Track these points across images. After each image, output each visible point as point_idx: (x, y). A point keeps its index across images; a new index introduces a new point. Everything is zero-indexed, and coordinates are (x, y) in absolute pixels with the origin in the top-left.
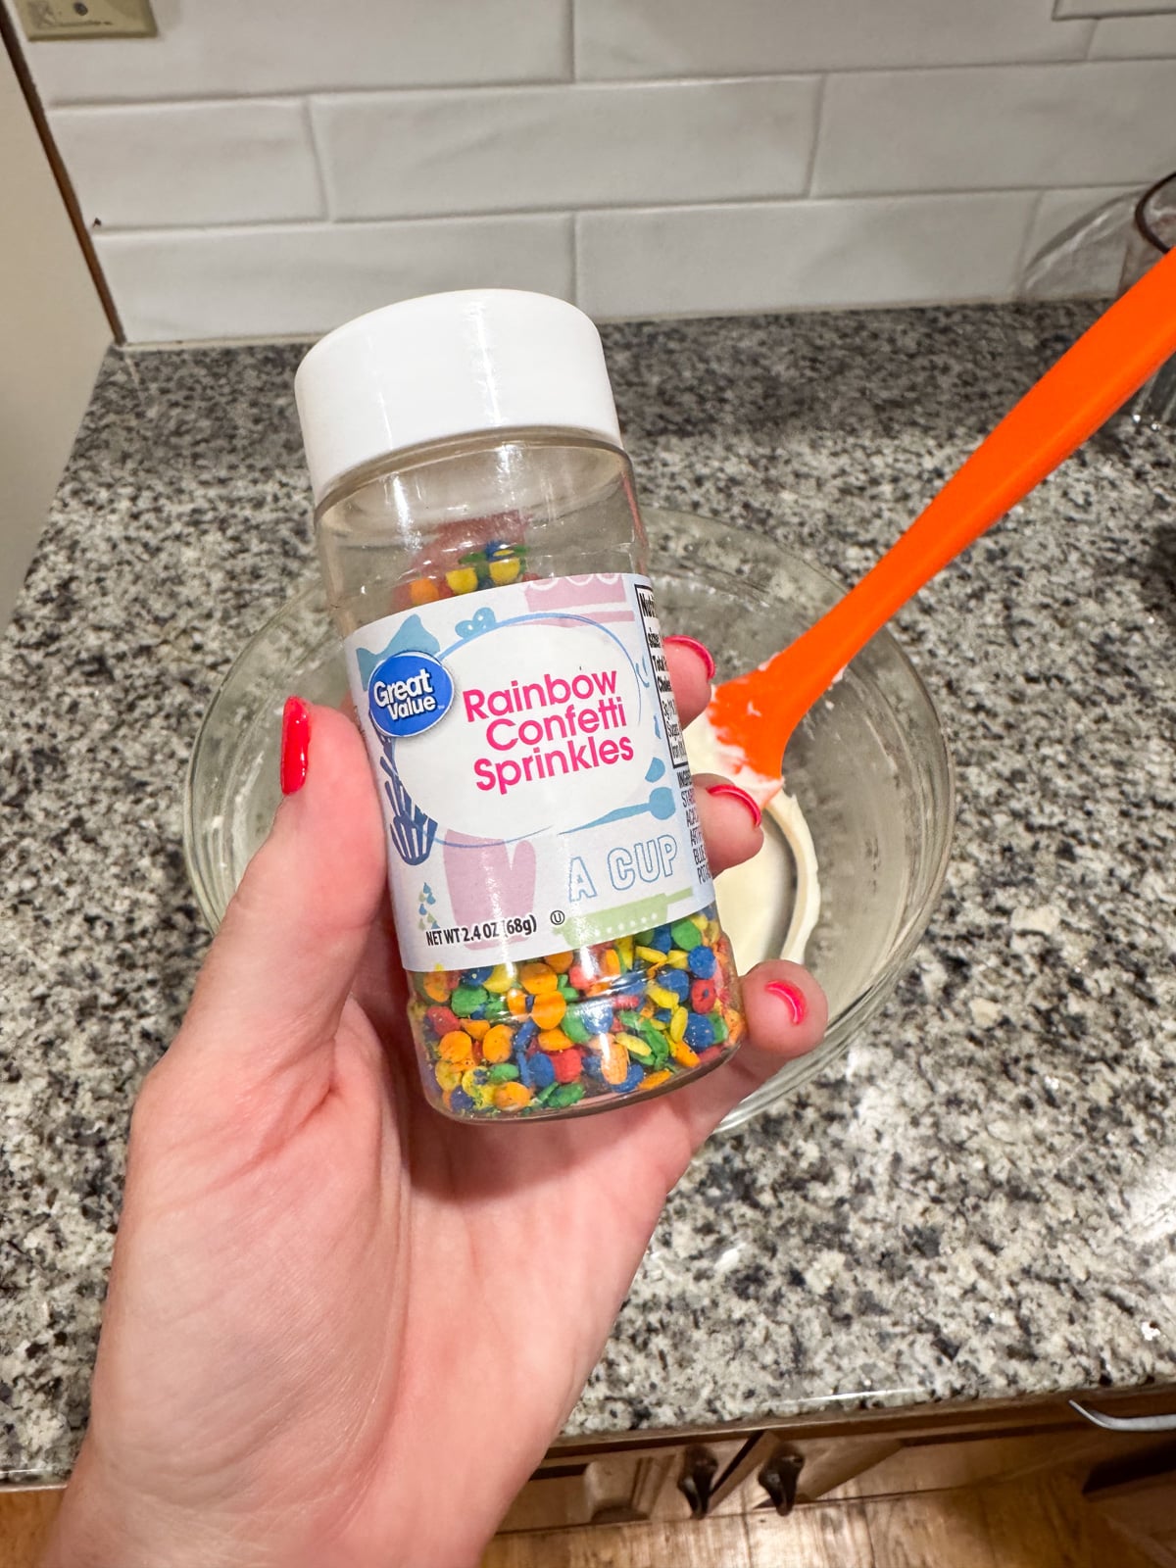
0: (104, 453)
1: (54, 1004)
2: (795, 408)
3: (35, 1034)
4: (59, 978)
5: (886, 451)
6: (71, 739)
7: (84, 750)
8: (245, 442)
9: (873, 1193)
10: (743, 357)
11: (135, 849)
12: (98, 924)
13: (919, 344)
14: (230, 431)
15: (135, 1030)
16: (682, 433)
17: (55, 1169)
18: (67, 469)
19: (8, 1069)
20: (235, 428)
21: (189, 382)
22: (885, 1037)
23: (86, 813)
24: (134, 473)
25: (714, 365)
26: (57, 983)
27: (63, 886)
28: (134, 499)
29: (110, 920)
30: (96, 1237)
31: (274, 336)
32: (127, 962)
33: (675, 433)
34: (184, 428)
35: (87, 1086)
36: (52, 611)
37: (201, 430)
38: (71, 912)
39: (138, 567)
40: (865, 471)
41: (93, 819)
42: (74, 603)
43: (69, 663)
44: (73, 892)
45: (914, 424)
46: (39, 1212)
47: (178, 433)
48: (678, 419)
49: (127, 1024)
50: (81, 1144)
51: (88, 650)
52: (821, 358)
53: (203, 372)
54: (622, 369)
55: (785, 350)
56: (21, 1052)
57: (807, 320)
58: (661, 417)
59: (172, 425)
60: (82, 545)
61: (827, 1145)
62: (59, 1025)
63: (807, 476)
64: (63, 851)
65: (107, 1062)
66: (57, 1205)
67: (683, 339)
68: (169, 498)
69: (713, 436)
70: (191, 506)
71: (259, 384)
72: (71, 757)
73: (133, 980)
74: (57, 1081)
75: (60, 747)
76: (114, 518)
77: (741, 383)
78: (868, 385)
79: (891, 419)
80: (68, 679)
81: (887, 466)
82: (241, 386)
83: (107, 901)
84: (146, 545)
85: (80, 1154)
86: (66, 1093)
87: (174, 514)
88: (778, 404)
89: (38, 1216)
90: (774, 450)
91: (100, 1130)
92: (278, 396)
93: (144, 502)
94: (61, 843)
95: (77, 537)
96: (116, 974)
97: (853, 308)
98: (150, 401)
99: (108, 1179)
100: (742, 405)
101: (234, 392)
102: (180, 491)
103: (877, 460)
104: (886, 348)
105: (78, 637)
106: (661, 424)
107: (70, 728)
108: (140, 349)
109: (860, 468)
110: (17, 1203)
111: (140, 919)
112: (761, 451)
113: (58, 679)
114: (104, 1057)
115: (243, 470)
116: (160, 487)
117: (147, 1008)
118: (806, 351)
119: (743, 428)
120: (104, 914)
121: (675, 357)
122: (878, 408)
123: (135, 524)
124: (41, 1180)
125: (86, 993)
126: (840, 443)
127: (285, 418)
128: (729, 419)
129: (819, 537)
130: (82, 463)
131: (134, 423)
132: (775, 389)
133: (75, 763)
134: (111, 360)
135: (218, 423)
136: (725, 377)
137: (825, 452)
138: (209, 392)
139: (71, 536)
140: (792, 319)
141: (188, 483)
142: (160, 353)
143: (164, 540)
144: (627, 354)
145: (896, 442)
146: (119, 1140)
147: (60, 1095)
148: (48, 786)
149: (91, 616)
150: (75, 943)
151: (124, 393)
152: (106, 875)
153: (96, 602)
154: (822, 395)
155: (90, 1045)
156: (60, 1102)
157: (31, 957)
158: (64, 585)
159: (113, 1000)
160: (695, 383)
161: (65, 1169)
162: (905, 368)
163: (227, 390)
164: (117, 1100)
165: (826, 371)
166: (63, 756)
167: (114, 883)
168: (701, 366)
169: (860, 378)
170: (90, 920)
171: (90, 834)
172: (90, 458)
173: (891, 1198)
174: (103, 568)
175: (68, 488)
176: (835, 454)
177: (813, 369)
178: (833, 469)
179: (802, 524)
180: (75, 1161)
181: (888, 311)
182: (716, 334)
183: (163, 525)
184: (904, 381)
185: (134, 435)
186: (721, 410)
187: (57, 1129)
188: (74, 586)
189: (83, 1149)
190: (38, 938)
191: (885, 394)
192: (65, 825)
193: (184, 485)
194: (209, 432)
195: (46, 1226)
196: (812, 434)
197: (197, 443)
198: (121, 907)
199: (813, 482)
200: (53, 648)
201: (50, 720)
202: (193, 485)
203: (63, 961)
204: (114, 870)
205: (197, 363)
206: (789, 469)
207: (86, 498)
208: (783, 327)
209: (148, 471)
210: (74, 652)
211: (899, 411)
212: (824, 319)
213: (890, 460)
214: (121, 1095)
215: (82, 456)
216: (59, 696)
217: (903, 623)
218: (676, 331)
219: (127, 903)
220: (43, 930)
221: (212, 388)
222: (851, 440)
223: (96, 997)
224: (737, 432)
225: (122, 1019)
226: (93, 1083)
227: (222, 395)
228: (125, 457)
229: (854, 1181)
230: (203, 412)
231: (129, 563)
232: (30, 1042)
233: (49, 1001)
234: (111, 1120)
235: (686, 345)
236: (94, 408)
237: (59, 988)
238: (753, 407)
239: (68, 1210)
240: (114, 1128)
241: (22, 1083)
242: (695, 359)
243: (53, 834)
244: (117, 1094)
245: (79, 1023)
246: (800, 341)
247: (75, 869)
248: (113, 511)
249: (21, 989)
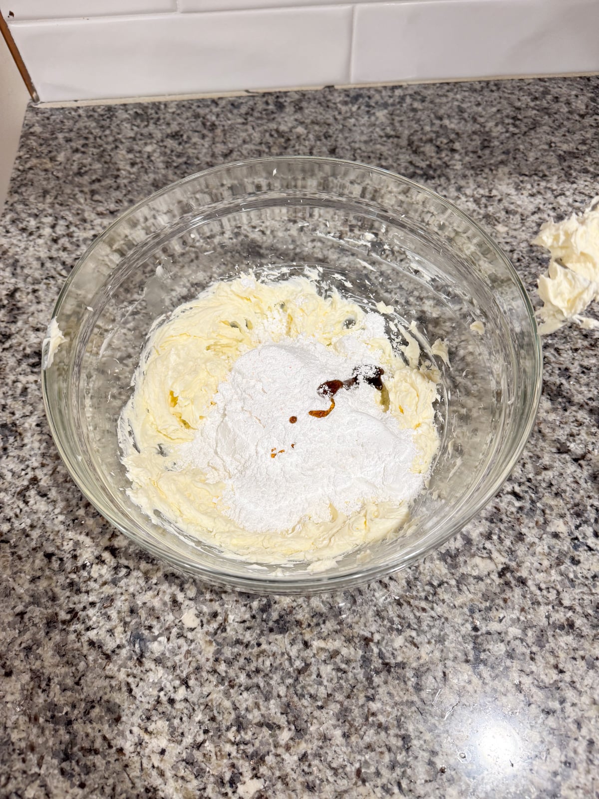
0: (31, 189)
1: (29, 619)
2: (503, 157)
3: (19, 642)
4: (32, 600)
5: (568, 193)
6: (25, 416)
7: (34, 424)
8: (126, 181)
9: (576, 768)
10: (466, 115)
11: (74, 502)
12: (54, 558)
13: (587, 107)
14: (115, 173)
15: (84, 639)
16: (427, 177)
17: (40, 741)
18: (6, 202)
19: (3, 666)
20: (118, 170)
21: (84, 132)
22: (582, 653)
23: (39, 474)
24: (52, 205)
25: (446, 122)
26: (30, 603)
27: (28, 529)
28: (53, 227)
29: (61, 556)
30: (71, 791)
31: (140, 97)
32: (75, 588)
33: (422, 176)
34: (84, 169)
35: (56, 680)
36: (4, 315)
37: (95, 170)
38: (34, 549)
39: (60, 280)
40: (554, 209)
41: (44, 478)
42: (19, 309)
43: (19, 357)
44: (35, 534)
45: (586, 171)
46: (33, 772)
47: (79, 174)
48: (423, 165)
49: (79, 635)
50: (56, 723)
51: (30, 346)
52: (520, 117)
53: (94, 124)
54: (382, 123)
55: (494, 109)
56: (11, 654)
57: (509, 86)
58: (411, 163)
59: (75, 167)
60: (21, 264)
61: (545, 733)
62: (34, 634)
63: (515, 213)
64: (26, 503)
65: (67, 662)
66: (44, 767)
67: (423, 100)
68: (76, 226)
69: (448, 179)
70: (93, 232)
71: (132, 134)
72: (25, 430)
73: (80, 602)
74: (36, 676)
75: (17, 422)
76: (40, 241)
77: (465, 136)
78: (553, 139)
79: (570, 167)
80: (19, 370)
81: (569, 205)
82: (120, 136)
83: (58, 542)
84: (64, 263)
85: (56, 731)
86: (43, 685)
87: (81, 239)
88: (492, 153)
89: (32, 775)
90: (490, 191)
91: (67, 713)
92: (146, 144)
93: (60, 230)
94: (25, 496)
95: (17, 257)
96: (68, 597)
97: (542, 77)
98: (59, 148)
99: (75, 749)
100: (466, 154)
101: (116, 140)
102: (85, 221)
103: (561, 200)
104: (565, 109)
105: (23, 337)
106: (411, 169)
107: (23, 408)
108: (49, 106)
109: (551, 206)
110: (19, 765)
111: (81, 555)
112: (481, 191)
113: (13, 369)
114: (65, 659)
115: (126, 204)
116: (70, 218)
117: (91, 623)
118: (509, 111)
119: (469, 173)
120: (56, 552)
121: (420, 113)
122: (561, 158)
123: (55, 246)
124: (32, 748)
125: (50, 611)
126: (535, 185)
127: (152, 161)
128: (458, 167)
129: (525, 261)
130: (16, 197)
131: (49, 165)
132: (490, 141)
133: (29, 434)
134: (30, 115)
135: (106, 166)
136: (453, 130)
137: (526, 193)
138: (98, 140)
139: (13, 257)
140: (498, 85)
141: (89, 215)
142: (63, 108)
143: (76, 259)
144: (385, 111)
145: (575, 186)
146: (80, 721)
147: (39, 687)
148: (13, 452)
149: (30, 319)
150: (39, 573)
151: (41, 141)
152: (56, 521)
153: (33, 308)
154: (521, 147)
155: (55, 651)
156: (40, 691)
157: (12, 583)
158: (11, 295)
159: (68, 617)
160: (434, 135)
161: (47, 741)
162: (578, 126)
163: (111, 139)
164: (77, 691)
165: (524, 129)
166: (20, 430)
167: (62, 527)
168: (437, 122)
169: (548, 134)
170: (49, 556)
171: (44, 490)
172: (21, 194)
173: (588, 772)
174: (36, 282)
175: (8, 217)
176: (532, 195)
177: (515, 126)
178: (531, 208)
179: (512, 251)
180: (53, 736)
181: (565, 79)
182: (446, 96)
183: (75, 247)
184: (577, 137)
185: (50, 176)
186: (452, 158)
187: (40, 712)
188: (17, 295)
189: (57, 727)
190: (15, 570)
191: (565, 147)
192: (26, 483)
193: (86, 215)
194: (100, 172)
195: (38, 782)
196: (516, 178)
197: (94, 181)
198: (68, 546)
199: (518, 217)
200: (7, 345)
201: (9, 401)
202: (93, 216)
203: (32, 586)
204: (61, 518)
205: (89, 117)
206: (501, 206)
207: (21, 226)
208: (492, 91)
209: (61, 205)
210: (21, 348)
211: (575, 161)
212: (521, 85)
213: (571, 200)
214: (79, 687)
215: (16, 192)
216: (14, 382)
217: (584, 333)
218: (419, 94)
219: (71, 543)
220: (17, 563)
221: (100, 137)
222: (543, 184)
223: (56, 614)
224: (465, 176)
225: (75, 631)
226: (60, 678)
227: (107, 143)
228: (45, 193)
229: (563, 759)
230: (96, 157)
231: (53, 277)
232: (16, 648)
233: (26, 617)
234: (74, 706)
235: (426, 104)
236: (21, 154)
237: (32, 607)
238: (475, 156)
239: (51, 771)
240: (76, 712)
241: (13, 678)
242: (432, 116)
243: (19, 489)
244: (76, 687)
245: (47, 633)
246: (504, 102)
247: (35, 517)
248: (40, 236)
249: (7, 607)
